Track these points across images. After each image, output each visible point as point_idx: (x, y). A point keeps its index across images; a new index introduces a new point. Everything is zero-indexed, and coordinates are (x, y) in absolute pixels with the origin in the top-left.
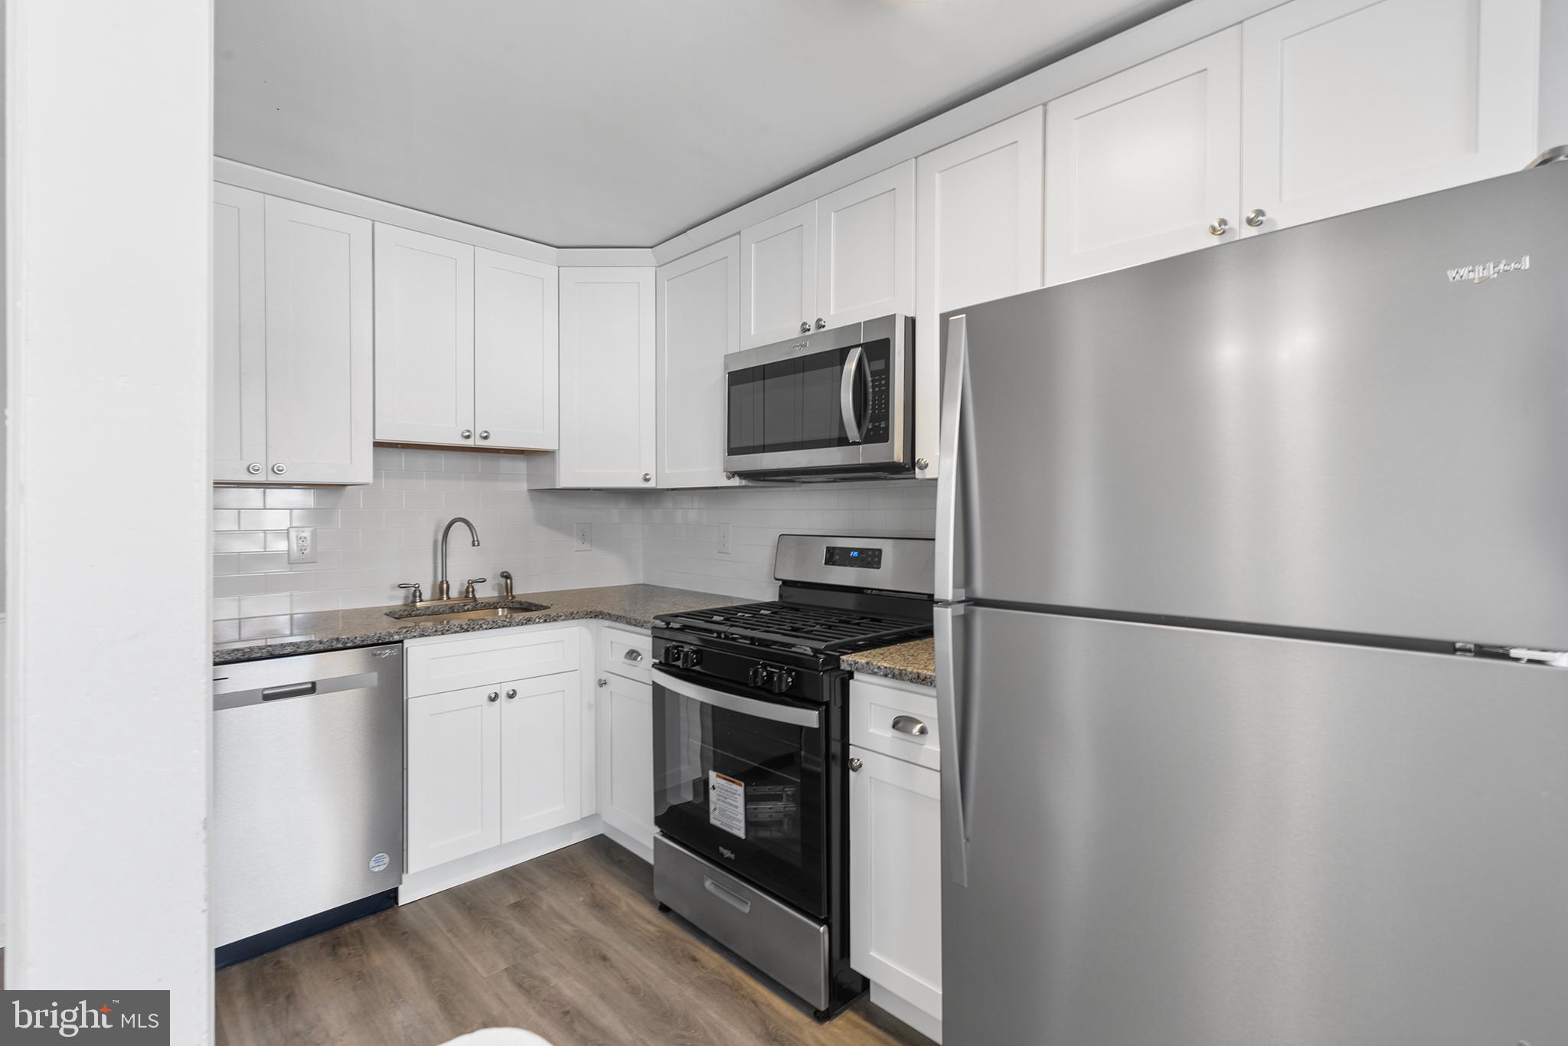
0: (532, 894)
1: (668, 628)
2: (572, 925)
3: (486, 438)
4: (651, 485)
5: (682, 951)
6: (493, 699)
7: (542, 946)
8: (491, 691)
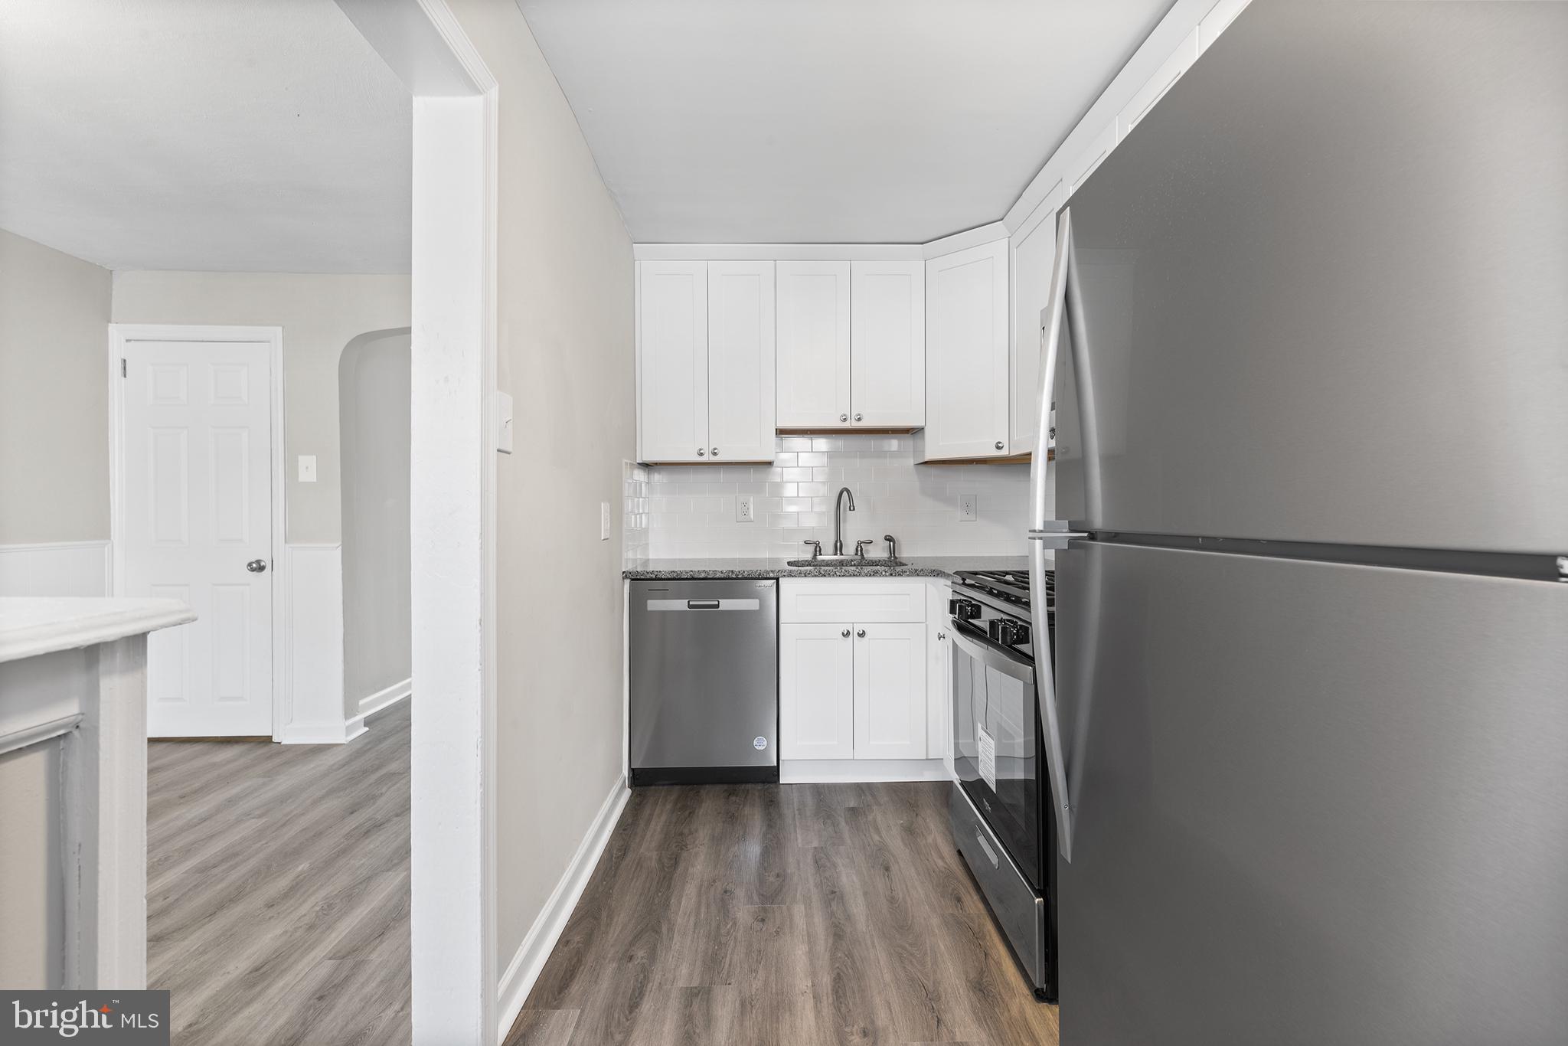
0: (868, 806)
1: (964, 584)
2: (881, 837)
3: (859, 419)
4: (1004, 452)
5: (953, 890)
6: (846, 634)
7: (849, 842)
8: (845, 628)
